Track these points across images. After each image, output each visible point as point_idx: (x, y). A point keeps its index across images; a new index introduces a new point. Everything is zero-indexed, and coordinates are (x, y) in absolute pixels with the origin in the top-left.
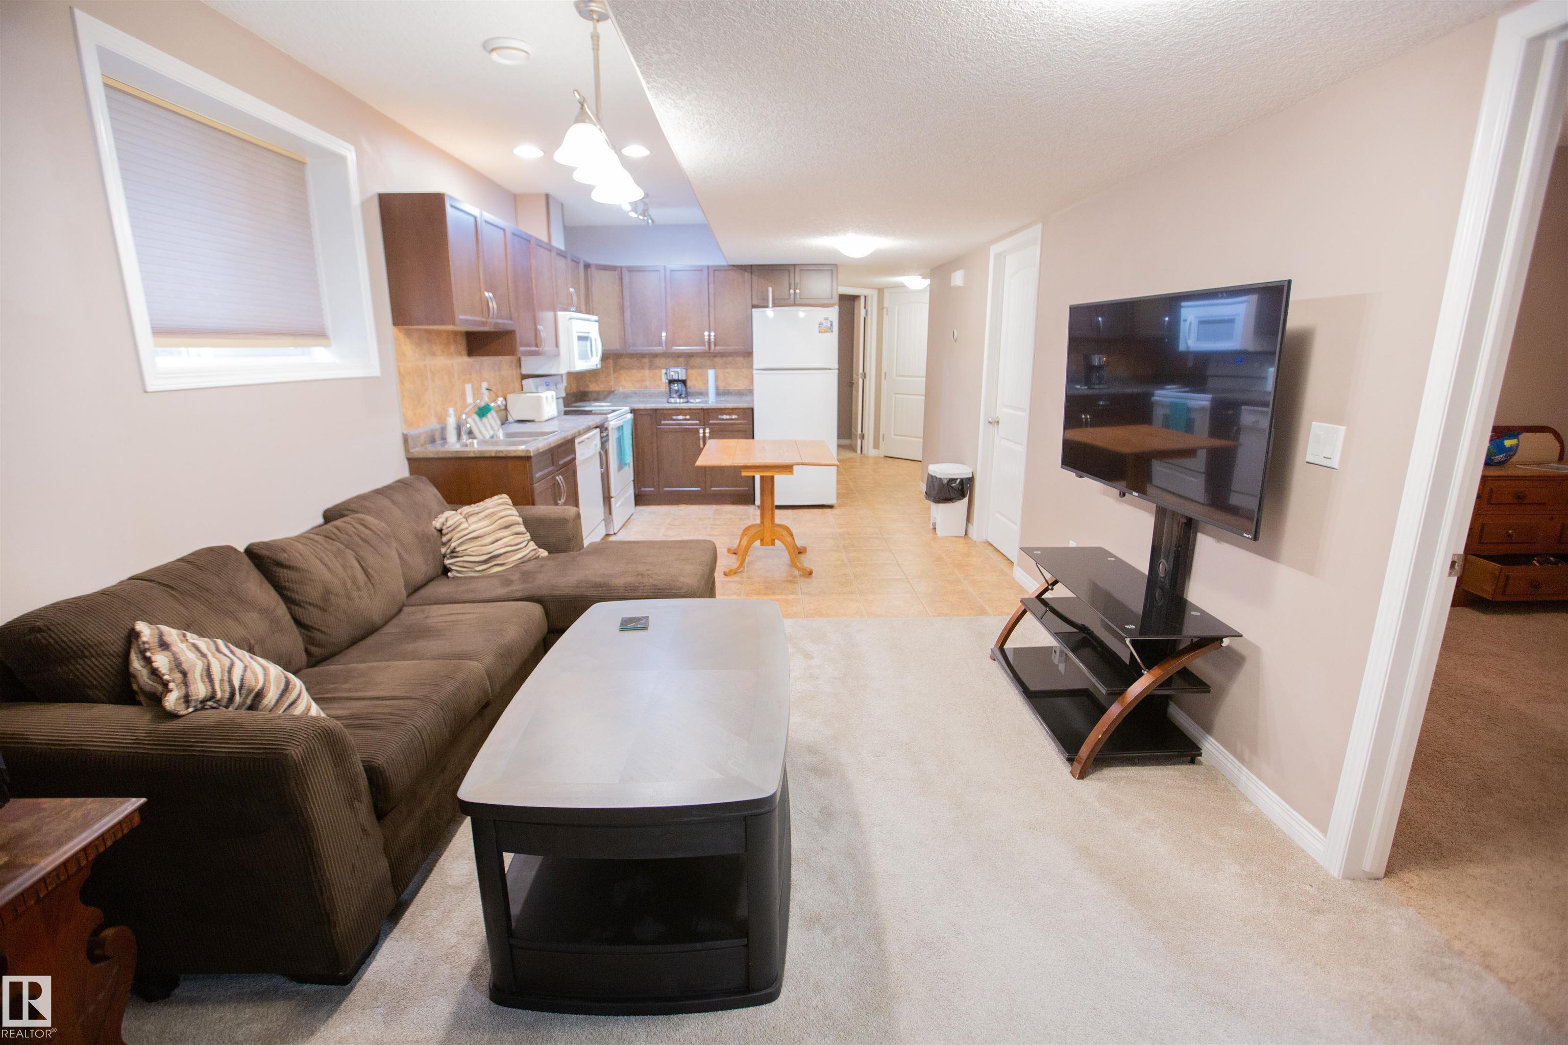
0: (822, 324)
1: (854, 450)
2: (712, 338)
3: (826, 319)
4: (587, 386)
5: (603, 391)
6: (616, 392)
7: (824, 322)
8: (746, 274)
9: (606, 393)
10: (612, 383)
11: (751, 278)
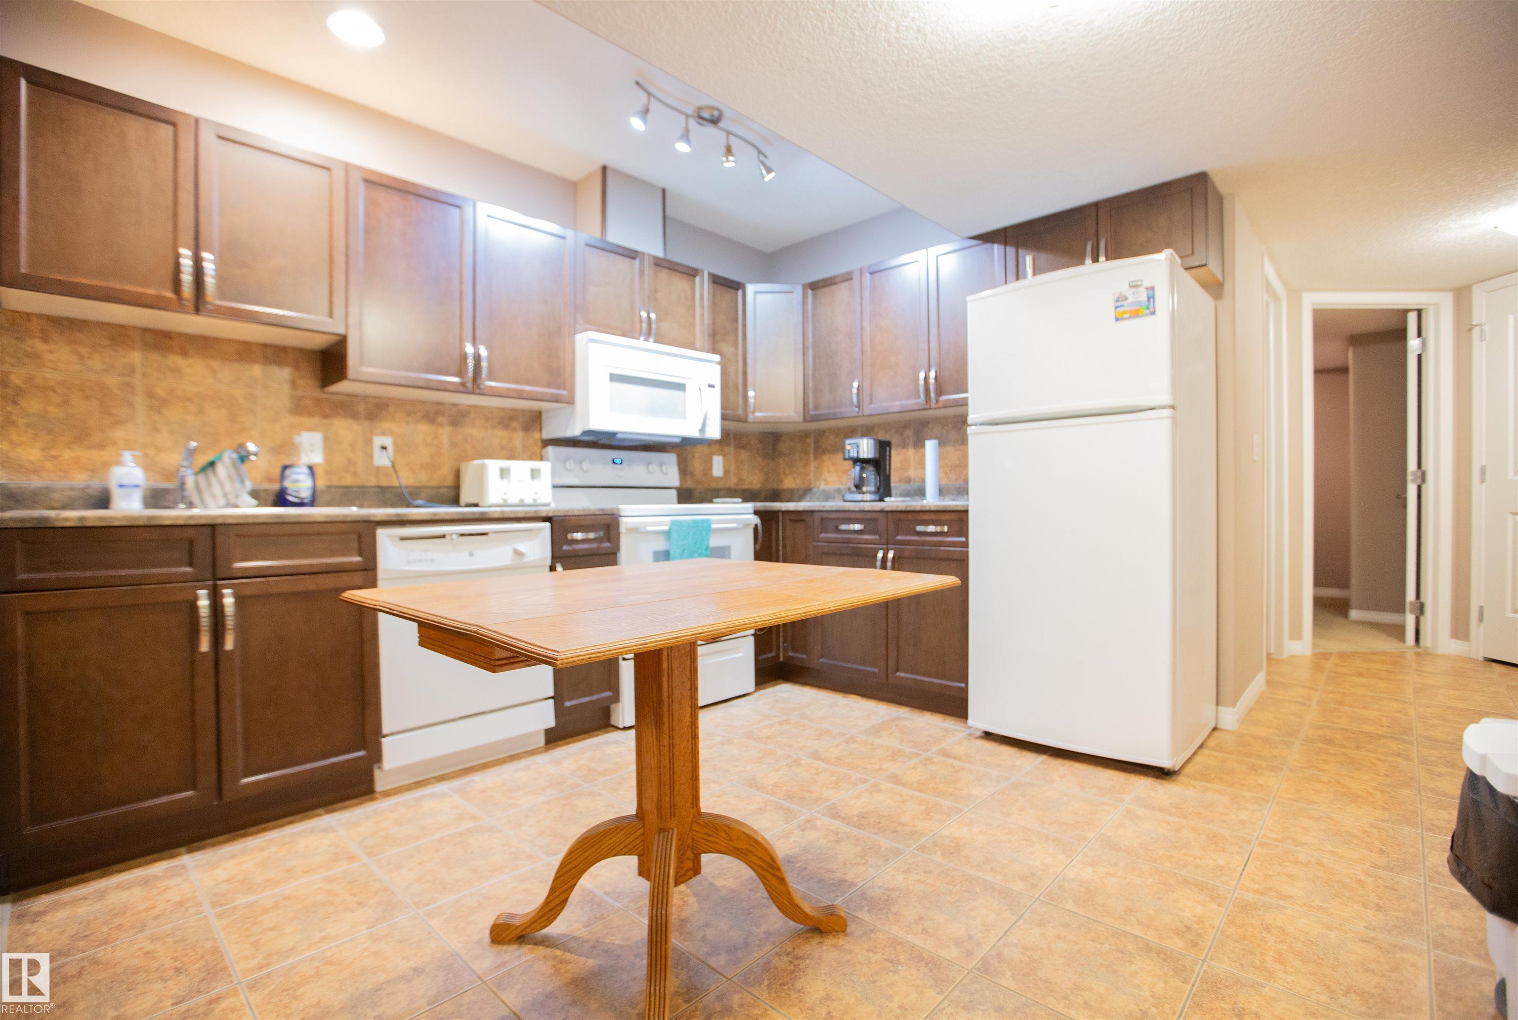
0: (1126, 299)
1: (1398, 632)
2: (932, 381)
3: (1134, 286)
4: (781, 481)
5: (798, 490)
6: (815, 490)
7: (1128, 292)
8: (996, 246)
9: (801, 492)
10: (812, 476)
11: (1005, 251)
